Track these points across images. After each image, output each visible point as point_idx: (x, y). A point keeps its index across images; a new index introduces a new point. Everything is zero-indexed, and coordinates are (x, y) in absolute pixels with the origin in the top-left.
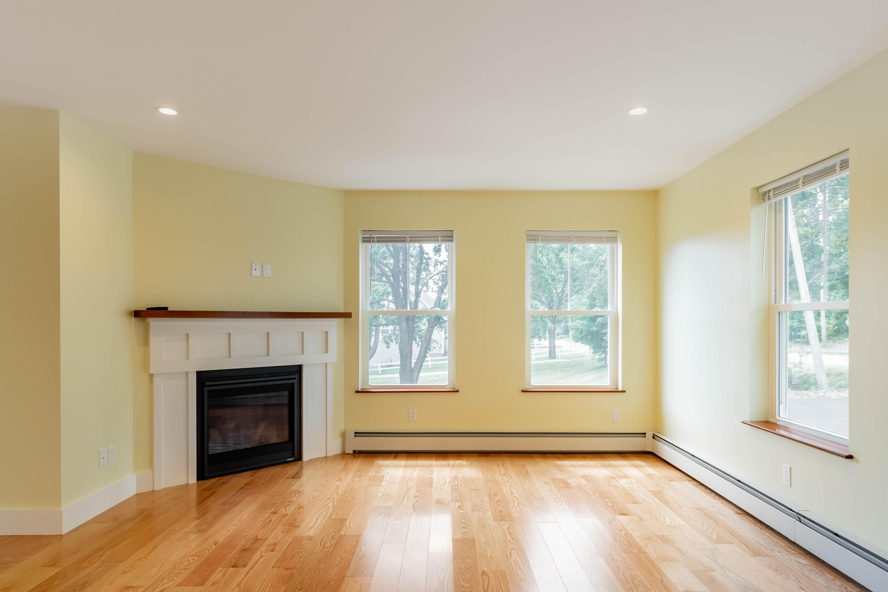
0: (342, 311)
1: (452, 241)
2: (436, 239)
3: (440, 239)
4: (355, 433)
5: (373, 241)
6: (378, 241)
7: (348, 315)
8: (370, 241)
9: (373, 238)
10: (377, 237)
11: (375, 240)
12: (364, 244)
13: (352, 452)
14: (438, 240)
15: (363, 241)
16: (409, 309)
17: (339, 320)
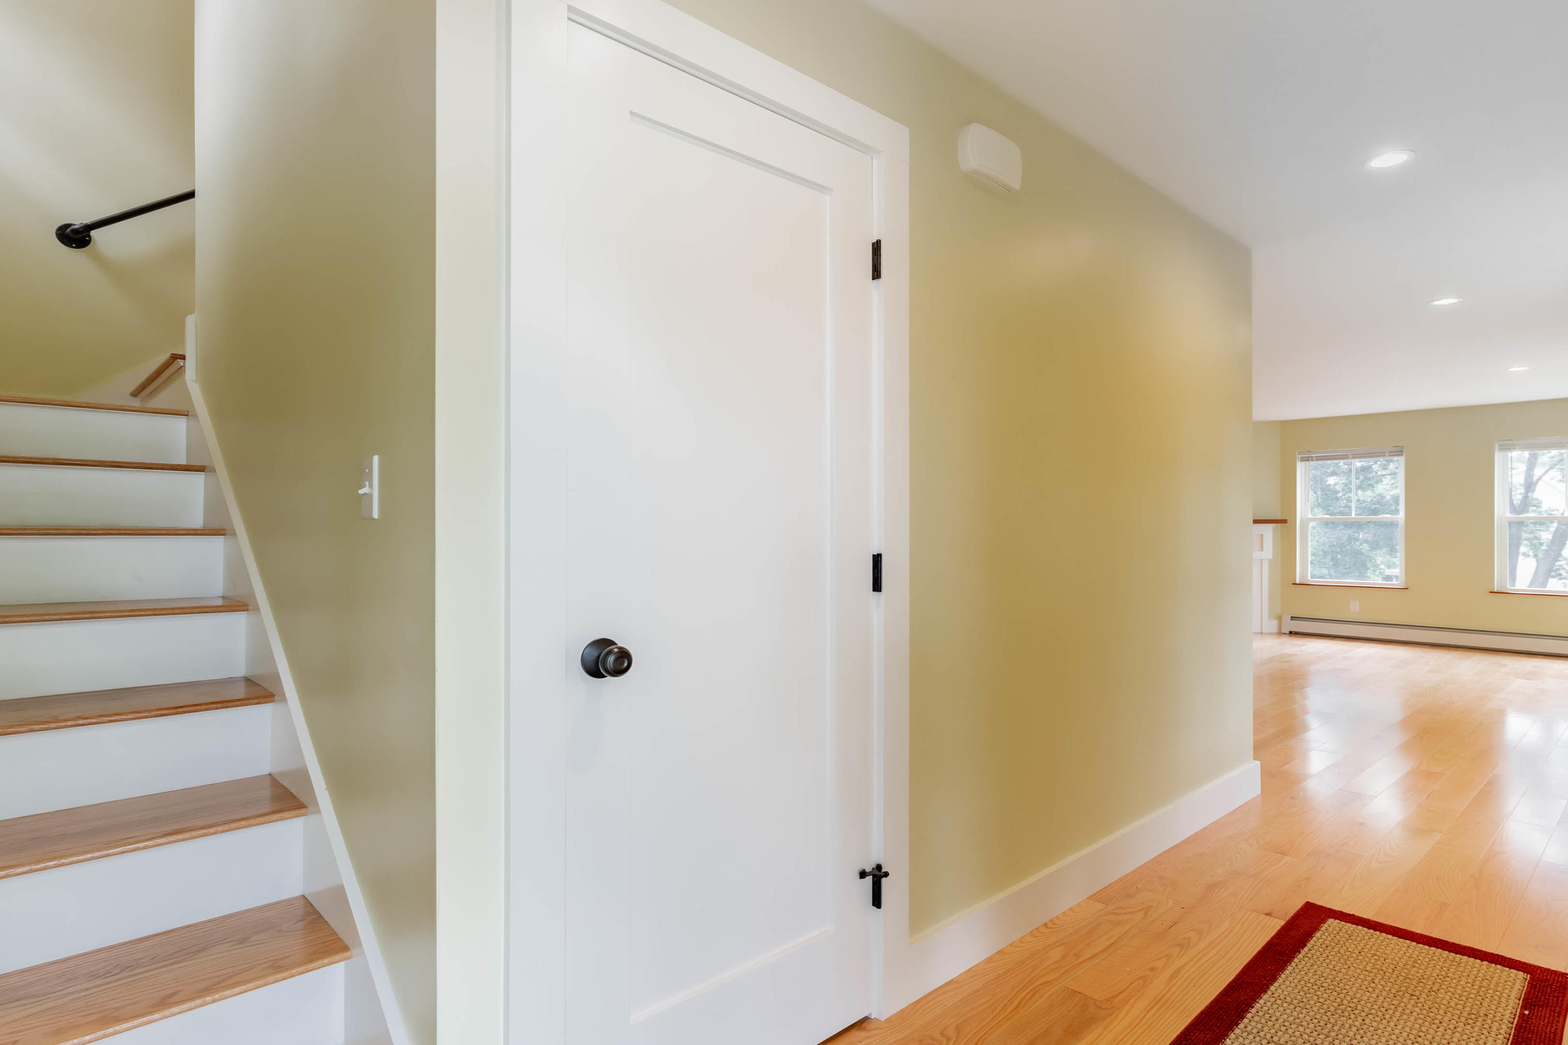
0: (1279, 518)
1: (1402, 455)
2: (1383, 454)
3: (1387, 454)
4: (1292, 617)
5: (1312, 460)
6: (1317, 460)
7: (1284, 521)
8: (1308, 460)
9: (1312, 457)
10: (1317, 457)
11: (1314, 459)
12: (1304, 463)
13: (1288, 633)
14: (1384, 456)
15: (1302, 461)
16: (1353, 515)
17: (1274, 525)
